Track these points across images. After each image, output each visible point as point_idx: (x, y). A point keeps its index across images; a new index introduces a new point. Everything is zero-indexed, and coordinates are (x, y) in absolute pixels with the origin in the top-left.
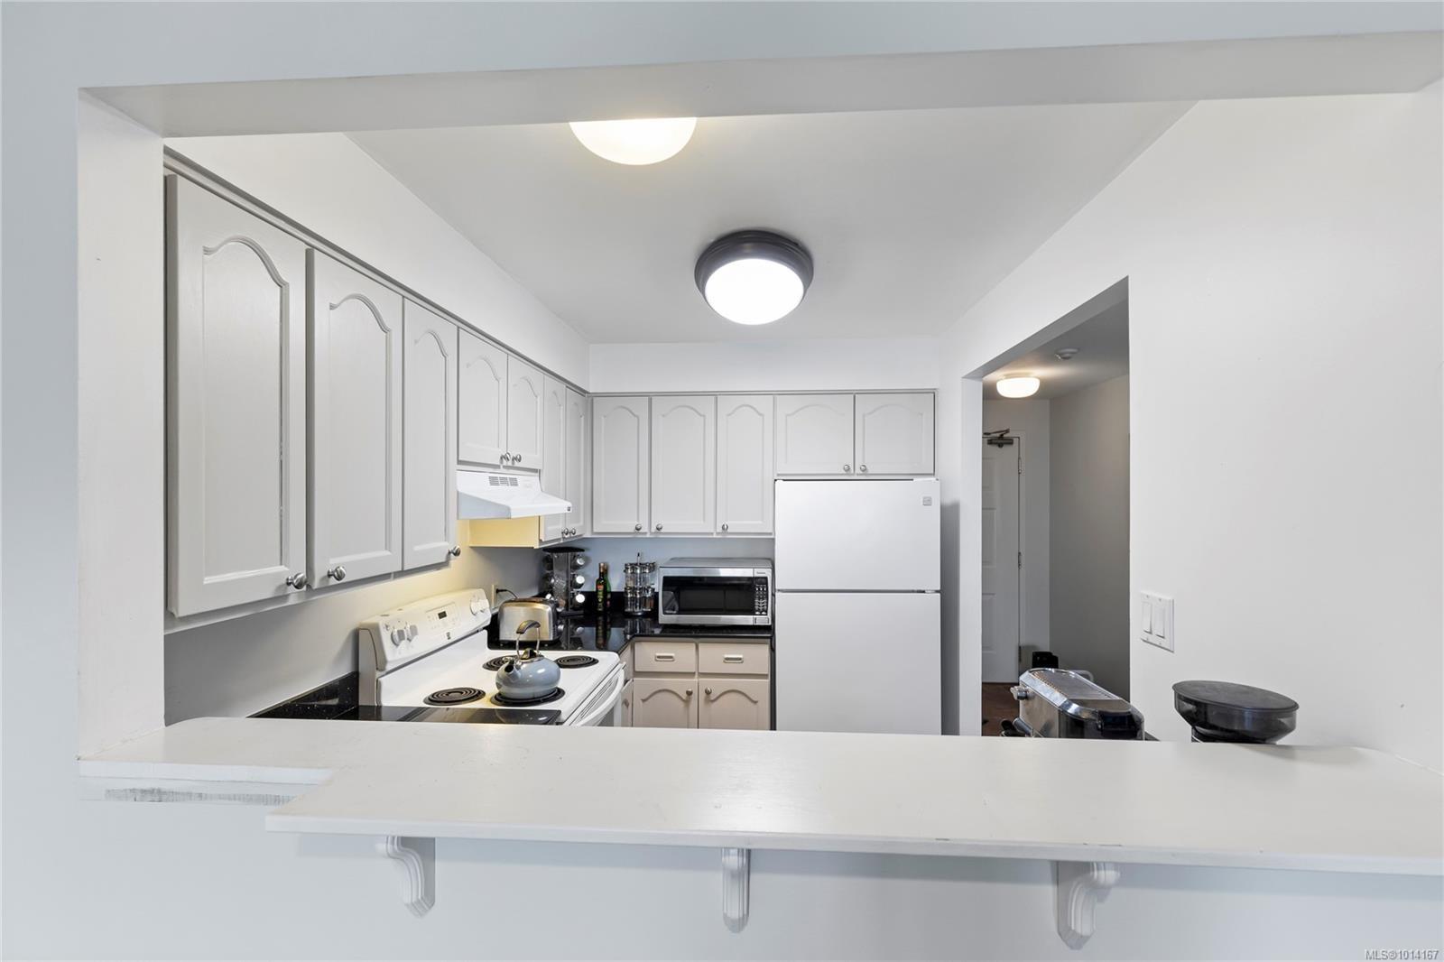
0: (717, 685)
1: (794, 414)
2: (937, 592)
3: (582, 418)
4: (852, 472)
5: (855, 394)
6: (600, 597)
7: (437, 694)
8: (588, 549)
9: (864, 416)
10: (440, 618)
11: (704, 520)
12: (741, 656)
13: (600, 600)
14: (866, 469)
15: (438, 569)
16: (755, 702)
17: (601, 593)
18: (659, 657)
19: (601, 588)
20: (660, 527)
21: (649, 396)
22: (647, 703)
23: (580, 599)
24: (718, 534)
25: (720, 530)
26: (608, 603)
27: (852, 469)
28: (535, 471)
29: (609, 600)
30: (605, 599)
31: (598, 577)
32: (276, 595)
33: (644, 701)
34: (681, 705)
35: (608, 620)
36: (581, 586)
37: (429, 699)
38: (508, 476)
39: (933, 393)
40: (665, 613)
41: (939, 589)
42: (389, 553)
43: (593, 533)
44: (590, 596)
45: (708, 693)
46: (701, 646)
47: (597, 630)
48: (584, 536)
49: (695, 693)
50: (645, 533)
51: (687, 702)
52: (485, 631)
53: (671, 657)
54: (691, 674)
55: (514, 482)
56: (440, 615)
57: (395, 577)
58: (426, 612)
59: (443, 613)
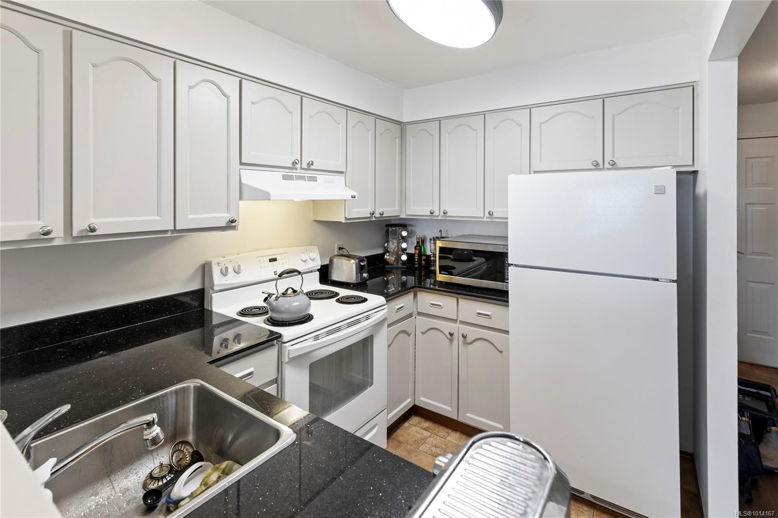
0: (473, 333)
1: (547, 121)
2: (673, 281)
3: (397, 139)
4: (602, 167)
5: (603, 98)
6: (416, 258)
7: (245, 309)
8: (414, 226)
9: (613, 117)
10: (270, 262)
11: (477, 208)
12: (489, 313)
13: (416, 260)
14: (615, 164)
15: (224, 231)
16: (501, 352)
17: (416, 255)
18: (432, 304)
19: (417, 251)
20: (445, 212)
21: (439, 120)
22: (424, 335)
23: (404, 258)
24: (487, 218)
25: (487, 215)
26: (423, 262)
27: (601, 164)
28: (342, 173)
29: (424, 260)
30: (420, 259)
31: (416, 245)
32: (30, 238)
33: (423, 333)
34: (448, 342)
35: (423, 274)
36: (405, 249)
37: (240, 312)
38: (294, 174)
39: (693, 87)
40: (440, 273)
41: (675, 278)
42: (158, 218)
43: (407, 215)
44: (411, 256)
45: (464, 337)
46: (460, 301)
47: (415, 279)
48: (401, 217)
49: (456, 335)
50: (438, 216)
51: (451, 340)
52: (318, 273)
53: (440, 306)
54: (455, 321)
55: (314, 179)
56: (271, 260)
57: (172, 233)
58: (258, 257)
59: (274, 259)
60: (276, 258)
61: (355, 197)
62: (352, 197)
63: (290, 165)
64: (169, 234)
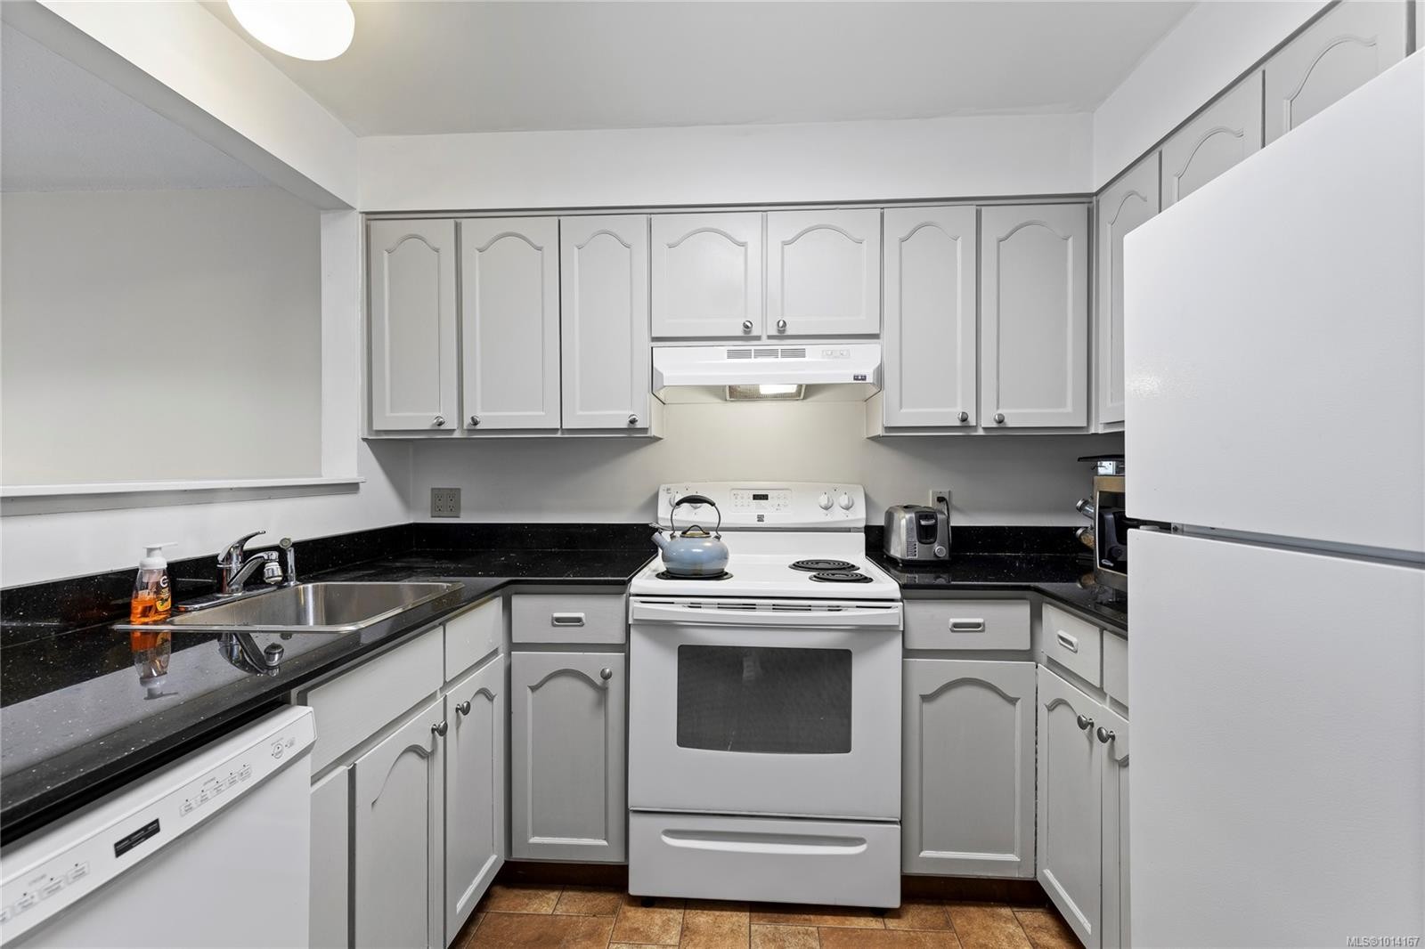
3: (1071, 240)
10: (754, 499)
18: (1061, 638)
22: (1051, 714)
28: (875, 336)
33: (1049, 709)
38: (753, 348)
40: (1101, 564)
42: (543, 414)
43: (1103, 426)
52: (863, 536)
53: (1072, 643)
55: (800, 353)
56: (756, 497)
57: (563, 433)
58: (733, 489)
59: (764, 496)
60: (767, 496)
61: (864, 378)
62: (855, 379)
63: (739, 332)
64: (559, 435)
